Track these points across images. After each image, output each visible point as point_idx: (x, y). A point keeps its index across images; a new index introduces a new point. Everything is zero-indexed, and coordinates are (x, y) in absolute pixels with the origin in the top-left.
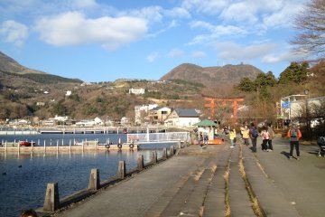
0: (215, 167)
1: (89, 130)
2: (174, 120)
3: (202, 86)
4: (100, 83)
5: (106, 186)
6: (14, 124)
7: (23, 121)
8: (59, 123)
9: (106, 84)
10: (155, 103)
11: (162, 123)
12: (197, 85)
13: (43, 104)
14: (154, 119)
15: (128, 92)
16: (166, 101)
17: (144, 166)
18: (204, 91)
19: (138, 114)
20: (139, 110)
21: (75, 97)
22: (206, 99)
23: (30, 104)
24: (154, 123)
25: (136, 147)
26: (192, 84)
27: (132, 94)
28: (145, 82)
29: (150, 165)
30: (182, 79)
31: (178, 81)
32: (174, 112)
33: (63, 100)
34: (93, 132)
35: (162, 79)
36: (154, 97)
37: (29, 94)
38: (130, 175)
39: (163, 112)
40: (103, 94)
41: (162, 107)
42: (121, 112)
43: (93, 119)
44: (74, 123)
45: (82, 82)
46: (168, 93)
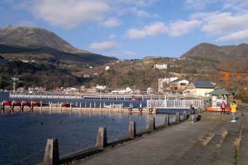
0: (226, 133)
1: (121, 97)
2: (192, 91)
3: (218, 62)
4: (132, 60)
5: (113, 145)
6: (67, 91)
7: (73, 89)
8: (99, 91)
9: (135, 61)
10: (175, 76)
11: (181, 93)
12: (213, 61)
13: (88, 76)
14: (175, 89)
15: (153, 67)
16: (185, 75)
17: (155, 128)
18: (219, 66)
19: (161, 85)
20: (162, 81)
21: (112, 71)
22: (221, 73)
23: (79, 76)
24: (174, 92)
25: (154, 112)
26: (209, 61)
27: (156, 69)
28: (168, 59)
29: (162, 127)
30: (200, 56)
31: (197, 58)
32: (192, 84)
33: (103, 74)
34: (123, 99)
35: (182, 57)
36: (175, 72)
37: (79, 69)
38: (140, 135)
39: (182, 84)
40: (133, 68)
41: (182, 79)
42: (147, 83)
43: (125, 88)
44: (110, 91)
45: (117, 60)
46: (187, 68)
